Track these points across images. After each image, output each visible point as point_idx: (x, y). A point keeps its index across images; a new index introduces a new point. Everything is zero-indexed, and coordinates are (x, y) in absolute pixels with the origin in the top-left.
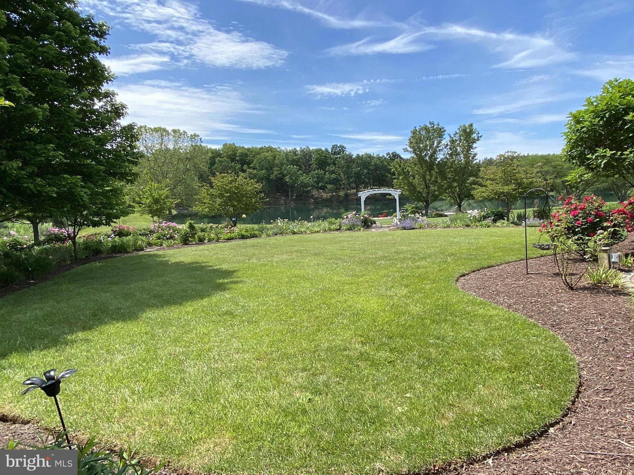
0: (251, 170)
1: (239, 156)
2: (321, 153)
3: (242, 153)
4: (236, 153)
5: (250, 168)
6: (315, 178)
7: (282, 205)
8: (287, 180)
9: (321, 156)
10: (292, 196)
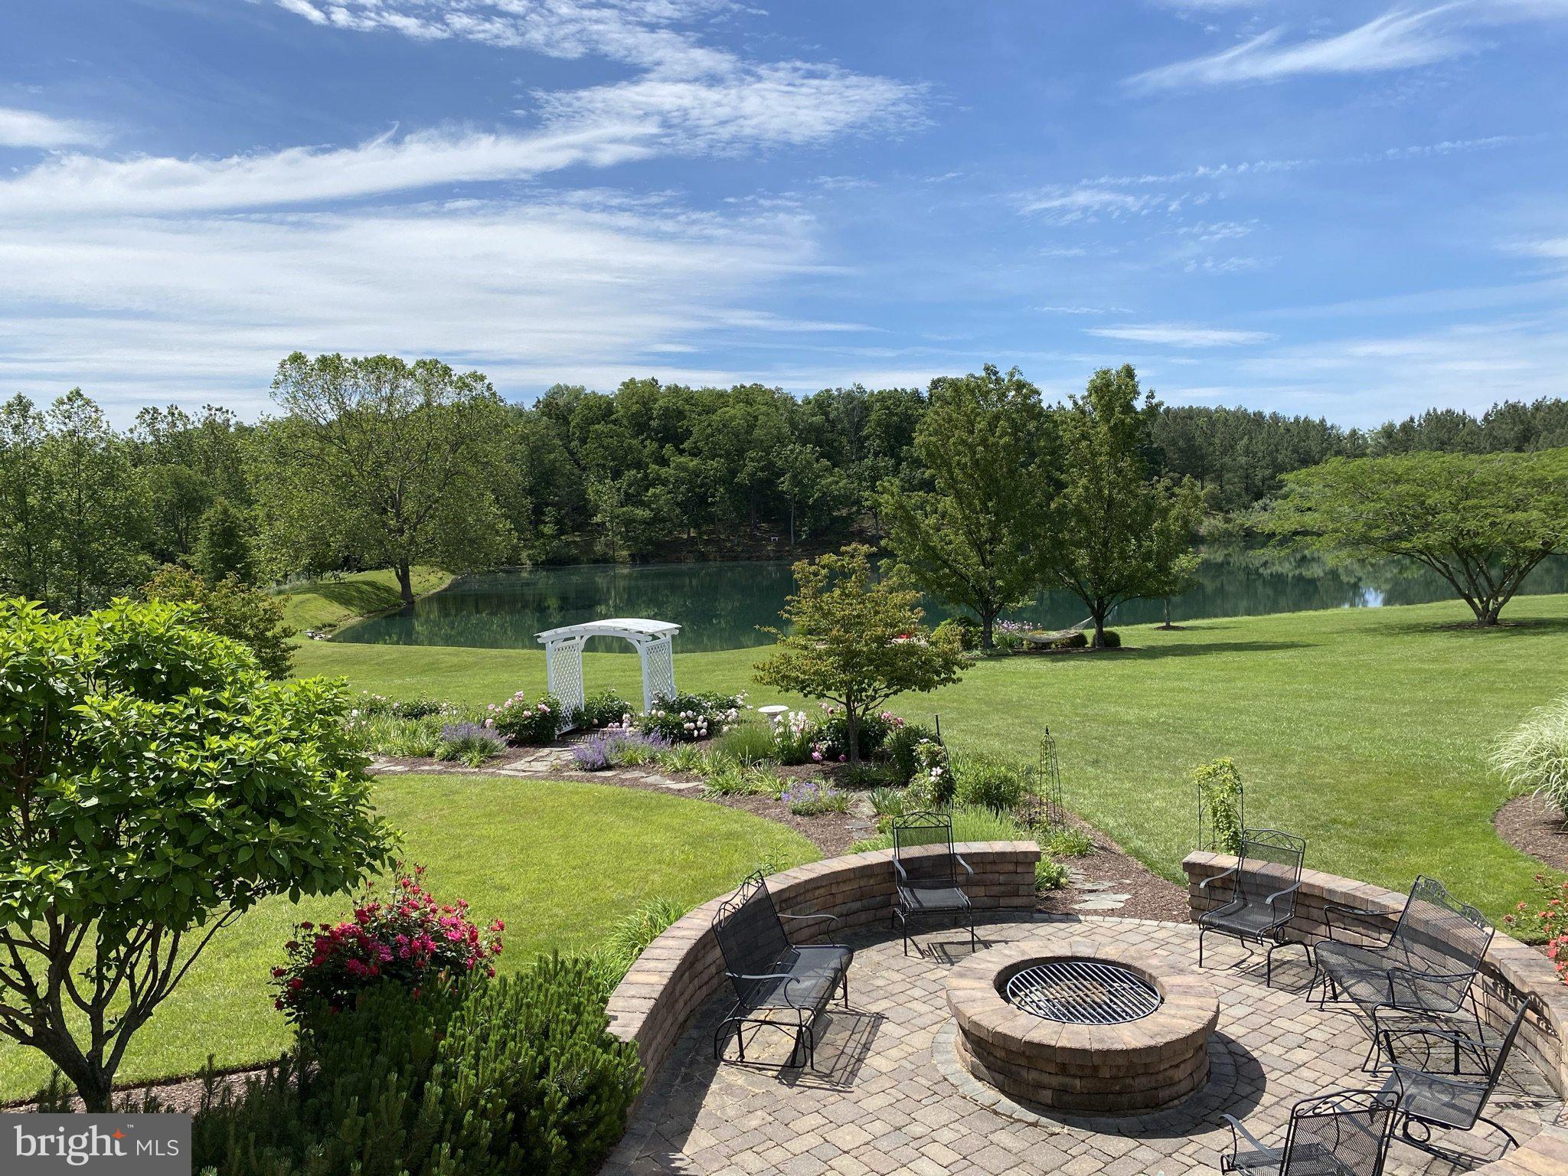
0: (682, 459)
1: (659, 417)
2: (894, 404)
3: (667, 408)
4: (651, 409)
5: (682, 452)
6: (865, 480)
7: (769, 558)
8: (784, 487)
9: (892, 414)
10: (797, 535)
